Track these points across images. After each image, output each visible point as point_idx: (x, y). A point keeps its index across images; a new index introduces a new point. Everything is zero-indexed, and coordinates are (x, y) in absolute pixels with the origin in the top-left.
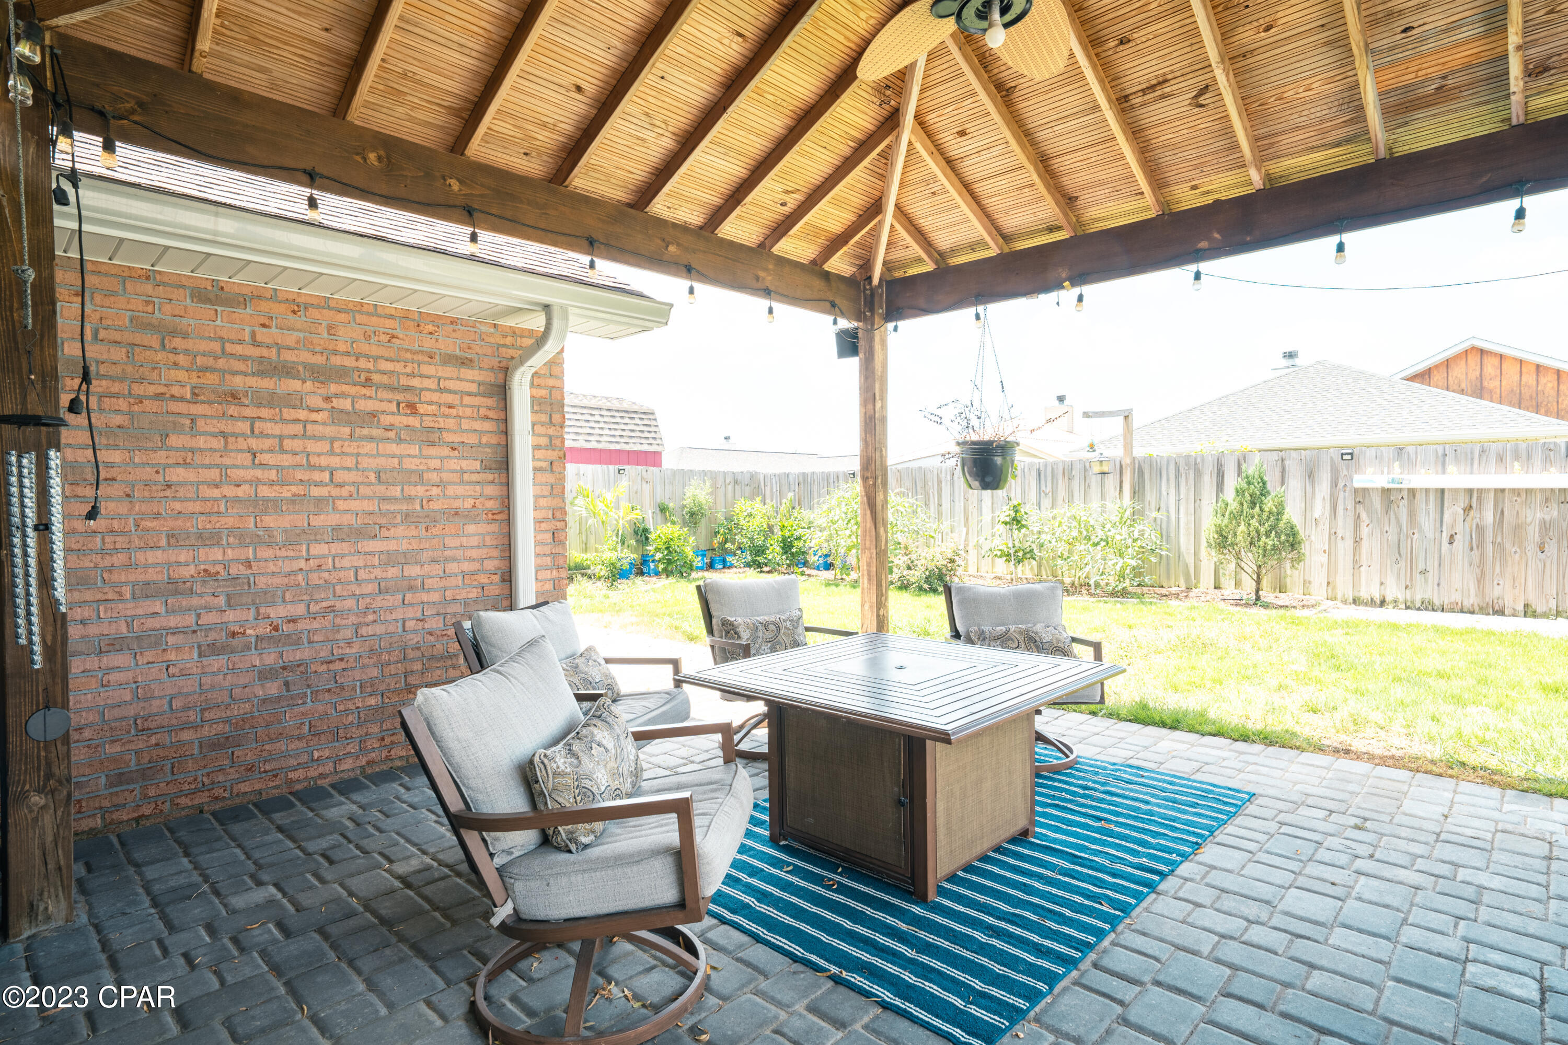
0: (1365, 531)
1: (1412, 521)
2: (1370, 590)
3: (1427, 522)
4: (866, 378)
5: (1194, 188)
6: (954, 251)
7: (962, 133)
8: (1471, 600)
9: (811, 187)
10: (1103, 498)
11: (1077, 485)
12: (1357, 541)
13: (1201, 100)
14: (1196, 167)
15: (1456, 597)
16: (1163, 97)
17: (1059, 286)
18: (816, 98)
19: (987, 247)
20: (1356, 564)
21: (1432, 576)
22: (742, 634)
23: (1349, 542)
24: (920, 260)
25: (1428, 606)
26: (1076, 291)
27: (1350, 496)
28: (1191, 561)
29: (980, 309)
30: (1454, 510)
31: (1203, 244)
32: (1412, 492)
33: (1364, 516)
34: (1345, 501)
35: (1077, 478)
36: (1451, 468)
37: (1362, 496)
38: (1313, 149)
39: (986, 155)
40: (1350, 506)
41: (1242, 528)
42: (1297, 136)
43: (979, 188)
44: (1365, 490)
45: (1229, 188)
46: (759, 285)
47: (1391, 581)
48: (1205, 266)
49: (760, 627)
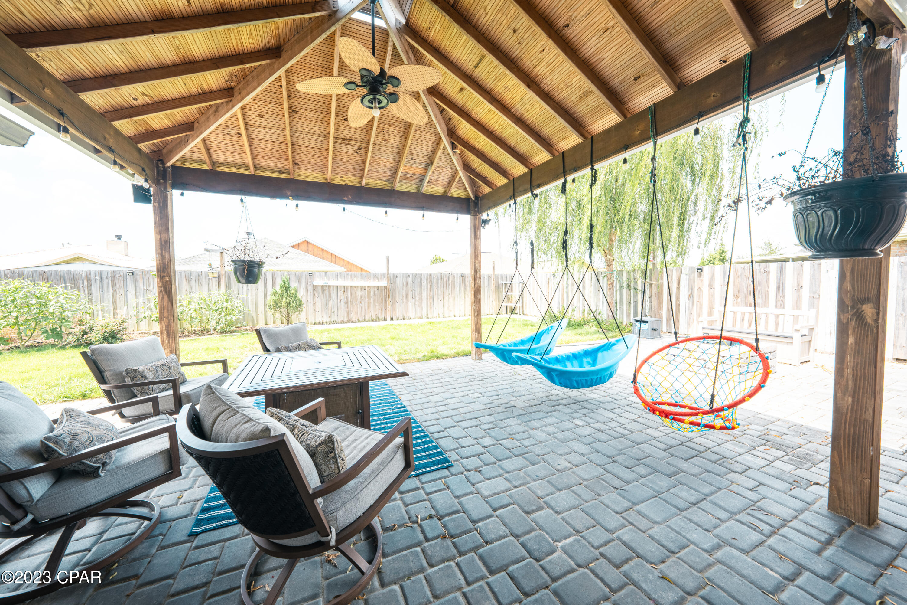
0: (317, 300)
1: (330, 296)
2: (319, 319)
3: (334, 296)
4: (161, 218)
5: (342, 177)
6: (223, 164)
7: (261, 116)
8: (345, 319)
9: (160, 99)
10: (209, 290)
11: (193, 283)
12: (314, 303)
13: (358, 151)
14: (346, 171)
15: (342, 319)
16: (348, 144)
17: (287, 197)
18: (201, 59)
19: (248, 168)
20: (315, 311)
21: (336, 313)
22: (148, 376)
23: (312, 304)
24: (204, 162)
25: (335, 322)
26: (295, 202)
27: (311, 287)
28: (254, 315)
29: (243, 197)
30: (340, 292)
31: (345, 198)
32: (330, 286)
33: (316, 295)
34: (310, 289)
35: (194, 280)
36: (340, 279)
37: (315, 288)
38: (379, 180)
39: (267, 130)
40: (312, 291)
41: (284, 299)
42: (376, 174)
43: (254, 142)
44: (316, 286)
45: (352, 181)
46: (105, 143)
47: (325, 316)
48: (347, 207)
49: (158, 369)
